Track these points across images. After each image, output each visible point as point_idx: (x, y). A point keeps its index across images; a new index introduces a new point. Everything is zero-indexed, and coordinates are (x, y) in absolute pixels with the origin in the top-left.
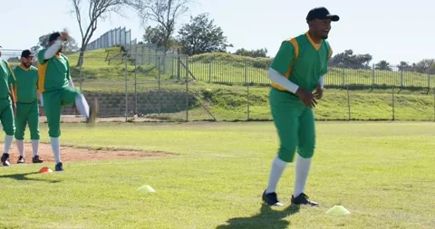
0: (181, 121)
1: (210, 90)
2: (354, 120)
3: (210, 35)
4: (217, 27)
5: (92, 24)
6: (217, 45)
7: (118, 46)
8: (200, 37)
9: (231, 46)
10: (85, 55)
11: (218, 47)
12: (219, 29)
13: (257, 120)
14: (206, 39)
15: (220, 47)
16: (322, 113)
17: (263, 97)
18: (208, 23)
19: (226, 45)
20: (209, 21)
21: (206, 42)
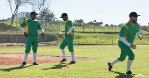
0: (55, 45)
1: (61, 34)
2: (114, 44)
3: (49, 15)
4: (52, 12)
5: (16, 10)
6: (52, 18)
7: (23, 18)
8: (46, 16)
9: (57, 19)
10: (13, 21)
11: (52, 19)
12: (53, 13)
13: (81, 45)
14: (48, 16)
15: (53, 19)
16: (102, 42)
17: (80, 36)
18: (49, 11)
19: (55, 19)
20: (49, 10)
21: (48, 17)
